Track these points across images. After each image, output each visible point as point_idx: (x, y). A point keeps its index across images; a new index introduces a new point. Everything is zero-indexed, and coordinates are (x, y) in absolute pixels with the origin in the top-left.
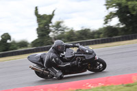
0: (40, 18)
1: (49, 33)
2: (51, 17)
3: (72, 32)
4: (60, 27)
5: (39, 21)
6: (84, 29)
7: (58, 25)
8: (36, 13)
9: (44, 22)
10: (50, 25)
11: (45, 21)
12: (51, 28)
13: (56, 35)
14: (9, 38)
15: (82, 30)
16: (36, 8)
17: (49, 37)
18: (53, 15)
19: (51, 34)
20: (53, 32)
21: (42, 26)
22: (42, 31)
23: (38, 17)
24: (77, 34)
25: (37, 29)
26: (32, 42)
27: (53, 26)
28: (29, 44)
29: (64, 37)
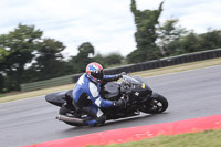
0: (140, 16)
1: (154, 39)
2: (157, 13)
3: (192, 37)
4: (173, 29)
5: (137, 21)
6: (211, 31)
7: (169, 27)
8: (133, 9)
9: (146, 23)
10: (156, 26)
11: (148, 21)
12: (157, 32)
13: (166, 42)
15: (209, 34)
16: (133, 3)
17: (155, 45)
18: (161, 10)
19: (158, 41)
20: (162, 38)
21: (142, 29)
22: (144, 37)
23: (136, 15)
24: (200, 39)
25: (136, 35)
26: (129, 56)
27: (161, 29)
28: (122, 58)
29: (179, 46)
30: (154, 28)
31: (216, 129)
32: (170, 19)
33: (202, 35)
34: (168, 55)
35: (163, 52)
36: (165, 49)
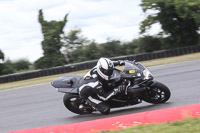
0: (47, 26)
1: (60, 47)
2: (62, 24)
3: (93, 46)
4: (77, 38)
5: (44, 31)
6: (111, 40)
7: (73, 36)
8: (41, 19)
9: (52, 32)
10: (62, 36)
11: (54, 31)
13: (70, 50)
14: (2, 56)
15: (108, 43)
16: (41, 12)
17: (60, 53)
18: (65, 21)
19: (63, 49)
20: (66, 46)
21: (49, 38)
22: (50, 45)
23: (42, 25)
24: (101, 48)
25: (43, 43)
26: (36, 62)
27: (66, 38)
28: (30, 64)
29: (81, 54)
30: (59, 38)
31: (112, 130)
32: (74, 30)
33: (102, 45)
34: (71, 61)
35: (68, 60)
36: (69, 57)
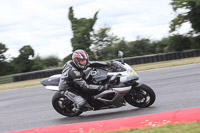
0: (76, 23)
1: (89, 45)
2: (92, 22)
3: (123, 44)
4: (106, 36)
5: (74, 28)
6: (140, 39)
7: (103, 34)
8: (71, 16)
9: (82, 31)
10: (91, 33)
11: (84, 28)
12: (92, 38)
13: (99, 48)
14: (31, 52)
15: (138, 42)
16: (71, 10)
17: (89, 51)
18: (95, 18)
19: (92, 47)
20: (96, 44)
21: (78, 35)
22: (80, 42)
23: (73, 22)
24: (130, 46)
25: (72, 40)
26: (65, 59)
27: (95, 35)
28: (60, 61)
29: (111, 51)
30: (89, 35)
31: (141, 128)
32: (103, 27)
33: (132, 43)
34: (100, 59)
35: (97, 57)
36: (98, 54)
